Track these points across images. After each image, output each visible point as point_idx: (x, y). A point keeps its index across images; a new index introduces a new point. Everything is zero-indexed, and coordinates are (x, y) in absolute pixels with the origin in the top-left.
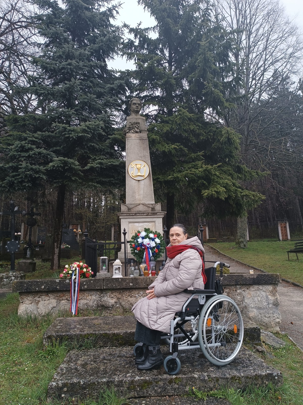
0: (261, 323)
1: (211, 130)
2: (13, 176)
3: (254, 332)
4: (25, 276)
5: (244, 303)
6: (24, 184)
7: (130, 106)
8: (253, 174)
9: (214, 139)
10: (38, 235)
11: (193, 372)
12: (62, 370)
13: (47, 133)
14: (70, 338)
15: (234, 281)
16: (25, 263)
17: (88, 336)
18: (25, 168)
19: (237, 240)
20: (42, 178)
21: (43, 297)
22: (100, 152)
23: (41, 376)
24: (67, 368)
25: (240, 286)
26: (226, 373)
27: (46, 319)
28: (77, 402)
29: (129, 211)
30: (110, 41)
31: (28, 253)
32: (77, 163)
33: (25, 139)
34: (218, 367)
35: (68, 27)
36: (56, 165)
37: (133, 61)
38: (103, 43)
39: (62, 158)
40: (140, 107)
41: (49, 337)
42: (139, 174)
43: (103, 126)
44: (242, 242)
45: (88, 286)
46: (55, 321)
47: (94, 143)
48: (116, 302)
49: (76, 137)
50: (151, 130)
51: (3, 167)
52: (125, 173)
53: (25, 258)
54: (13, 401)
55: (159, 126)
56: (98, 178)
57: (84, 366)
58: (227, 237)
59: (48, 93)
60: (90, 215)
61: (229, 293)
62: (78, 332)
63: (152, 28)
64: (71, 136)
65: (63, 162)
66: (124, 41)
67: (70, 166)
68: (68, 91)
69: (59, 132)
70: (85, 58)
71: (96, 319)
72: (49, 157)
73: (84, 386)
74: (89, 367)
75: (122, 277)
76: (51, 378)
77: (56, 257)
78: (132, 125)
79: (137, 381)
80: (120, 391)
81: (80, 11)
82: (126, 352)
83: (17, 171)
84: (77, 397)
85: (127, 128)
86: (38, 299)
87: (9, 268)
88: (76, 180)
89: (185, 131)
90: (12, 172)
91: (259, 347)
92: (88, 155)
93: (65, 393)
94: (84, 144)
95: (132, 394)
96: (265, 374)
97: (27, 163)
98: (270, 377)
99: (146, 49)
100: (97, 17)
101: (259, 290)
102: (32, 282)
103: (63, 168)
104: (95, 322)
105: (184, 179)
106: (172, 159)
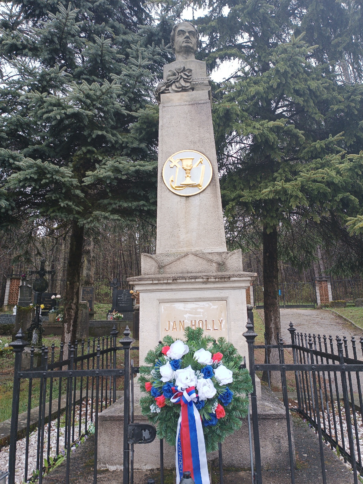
31: (34, 336)
42: (188, 181)
78: (174, 74)
85: (162, 83)
105: (300, 194)
106: (270, 155)
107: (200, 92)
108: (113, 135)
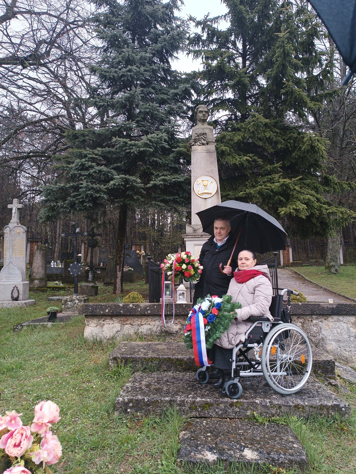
0: (340, 357)
1: (291, 136)
2: (74, 196)
3: (328, 365)
4: (88, 299)
5: (321, 335)
6: (85, 204)
7: (196, 114)
8: (344, 186)
9: (295, 147)
10: (99, 256)
11: (255, 398)
12: (127, 388)
13: (107, 149)
14: (135, 360)
15: (309, 310)
16: (87, 286)
17: (152, 359)
18: (86, 187)
19: (327, 264)
20: (103, 198)
21: (107, 320)
22: (164, 166)
23: (109, 393)
24: (132, 387)
25: (316, 316)
26: (289, 401)
27: (111, 342)
28: (142, 417)
29: (194, 233)
30: (174, 39)
31: (90, 276)
32: (139, 180)
33: (86, 156)
34: (283, 395)
35: (128, 26)
36: (117, 184)
37: (200, 60)
38: (166, 43)
39: (123, 176)
40: (207, 115)
41: (115, 359)
42: (206, 191)
43: (167, 138)
44: (334, 266)
45: (151, 311)
46: (120, 344)
47: (157, 157)
48: (180, 329)
49: (137, 152)
50: (219, 140)
51: (64, 186)
52: (191, 189)
53: (87, 281)
54: (84, 413)
55: (229, 135)
56: (162, 196)
57: (147, 386)
58: (315, 260)
59: (108, 105)
60: (154, 234)
61: (304, 323)
62: (142, 356)
63: (223, 17)
64: (132, 151)
65: (124, 180)
66: (190, 36)
67: (132, 184)
68: (128, 101)
69: (120, 147)
70: (146, 61)
71: (160, 344)
72: (109, 174)
73: (148, 403)
74: (153, 387)
75: (186, 303)
76: (117, 395)
77: (118, 281)
78: (198, 136)
79: (198, 402)
80: (182, 410)
81: (140, 7)
82: (189, 377)
83: (78, 191)
84: (142, 412)
85: (192, 140)
86: (103, 322)
87: (71, 291)
88: (138, 199)
89: (260, 139)
90: (73, 192)
91: (332, 381)
92: (150, 171)
93: (130, 408)
94: (146, 159)
95: (193, 414)
96: (330, 404)
97: (87, 182)
98: (337, 408)
99: (215, 42)
100: (160, 11)
101: (339, 321)
102: (97, 305)
103: (124, 186)
104: (159, 347)
105: (258, 196)
106: (244, 172)
107: (211, 146)
108: (161, 159)
